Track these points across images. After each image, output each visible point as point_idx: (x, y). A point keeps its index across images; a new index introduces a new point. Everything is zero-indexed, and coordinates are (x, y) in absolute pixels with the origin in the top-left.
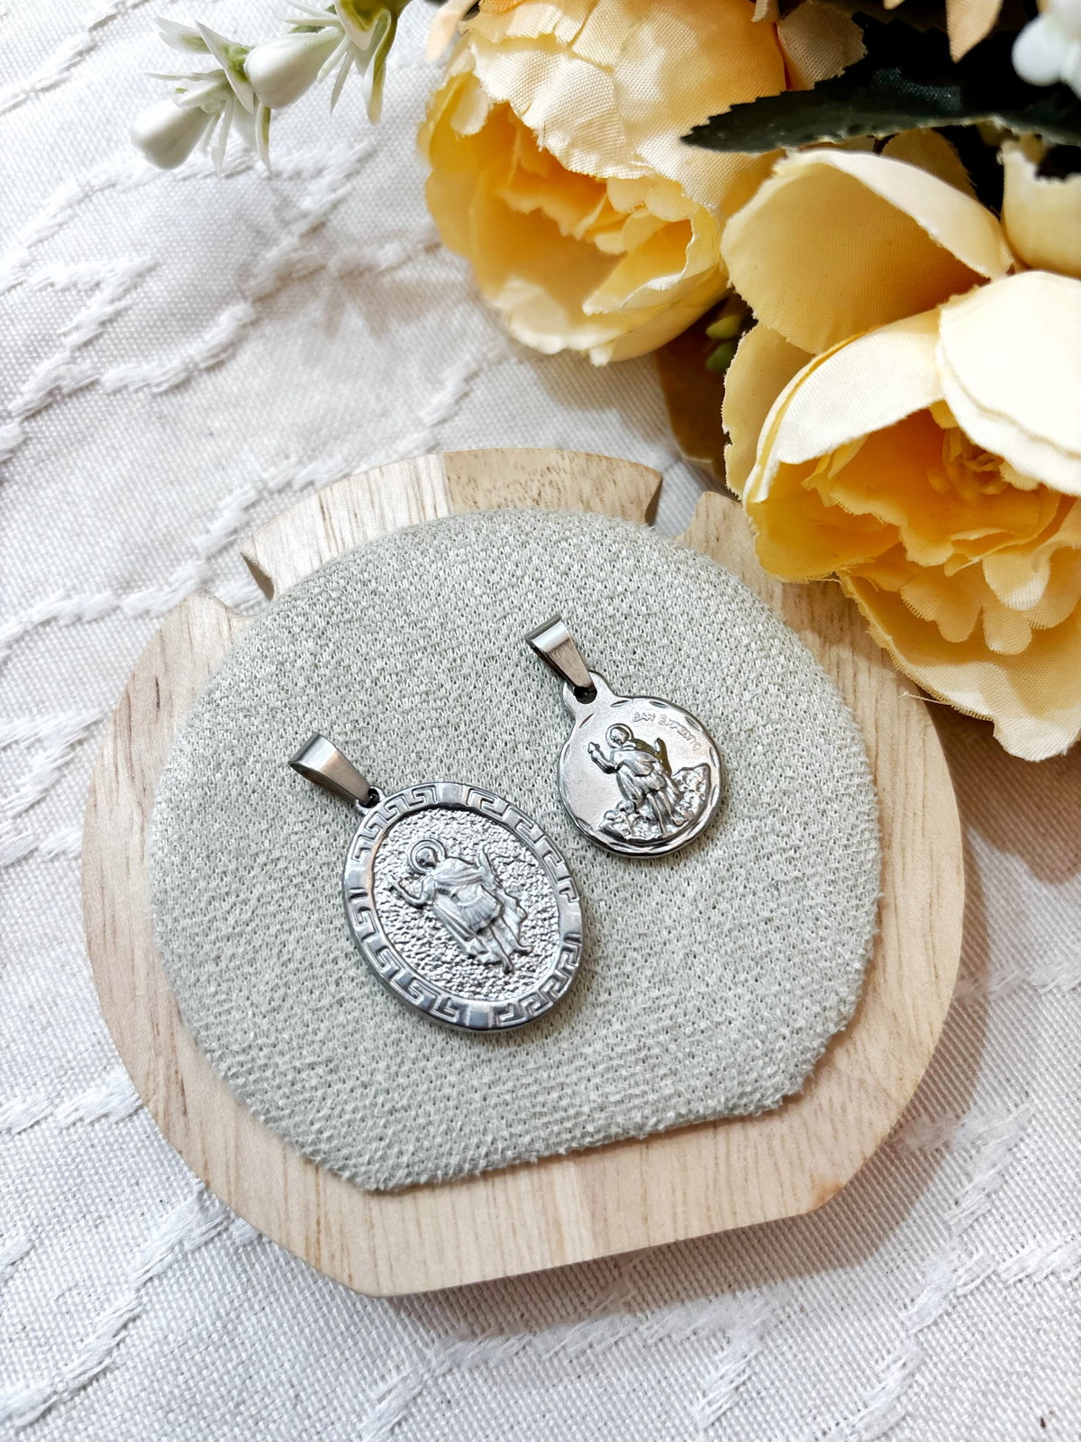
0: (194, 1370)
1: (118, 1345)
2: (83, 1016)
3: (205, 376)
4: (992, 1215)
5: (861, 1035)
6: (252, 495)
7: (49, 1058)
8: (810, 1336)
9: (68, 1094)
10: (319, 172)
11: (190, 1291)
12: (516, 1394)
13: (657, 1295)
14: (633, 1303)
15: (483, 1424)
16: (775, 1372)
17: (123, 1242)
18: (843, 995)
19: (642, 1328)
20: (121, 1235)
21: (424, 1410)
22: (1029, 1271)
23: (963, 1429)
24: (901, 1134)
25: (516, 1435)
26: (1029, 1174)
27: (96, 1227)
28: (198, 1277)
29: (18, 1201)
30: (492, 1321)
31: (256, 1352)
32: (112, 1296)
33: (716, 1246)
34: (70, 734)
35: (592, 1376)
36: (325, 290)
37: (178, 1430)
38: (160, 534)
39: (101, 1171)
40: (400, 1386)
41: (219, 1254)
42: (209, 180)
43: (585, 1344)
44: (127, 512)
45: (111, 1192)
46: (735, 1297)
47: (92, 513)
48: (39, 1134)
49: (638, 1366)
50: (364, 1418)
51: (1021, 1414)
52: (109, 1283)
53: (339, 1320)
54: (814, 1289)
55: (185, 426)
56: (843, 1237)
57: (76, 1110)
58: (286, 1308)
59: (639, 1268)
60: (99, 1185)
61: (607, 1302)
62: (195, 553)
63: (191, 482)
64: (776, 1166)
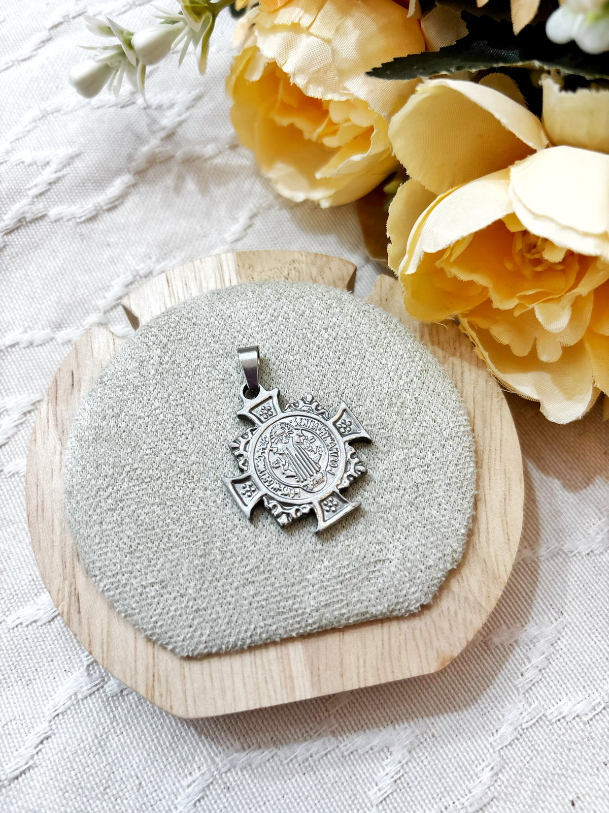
0: (81, 767)
1: (37, 753)
2: (24, 565)
3: (106, 214)
4: (542, 682)
5: (465, 571)
6: (130, 278)
8: (438, 751)
9: (14, 609)
10: (172, 106)
11: (80, 722)
12: (268, 784)
13: (350, 727)
14: (336, 732)
15: (248, 801)
16: (418, 772)
17: (43, 694)
18: (455, 548)
19: (341, 746)
20: (41, 690)
21: (214, 793)
22: (564, 714)
23: (527, 807)
24: (491, 636)
25: (267, 808)
26: (563, 658)
27: (28, 685)
28: (85, 714)
30: (254, 741)
31: (117, 758)
32: (35, 725)
33: (384, 699)
34: (23, 407)
35: (311, 773)
36: (175, 169)
37: (70, 803)
38: (78, 299)
39: (31, 653)
40: (200, 778)
41: (97, 701)
42: (111, 109)
43: (307, 755)
44: (60, 286)
45: (37, 665)
46: (395, 728)
47: (41, 286)
49: (339, 767)
50: (179, 797)
51: (560, 798)
52: (34, 717)
53: (166, 740)
54: (440, 724)
55: (94, 240)
56: (457, 694)
57: (18, 618)
58: (135, 733)
59: (340, 711)
60: (30, 661)
61: (321, 731)
62: (97, 309)
63: (97, 271)
64: (417, 645)
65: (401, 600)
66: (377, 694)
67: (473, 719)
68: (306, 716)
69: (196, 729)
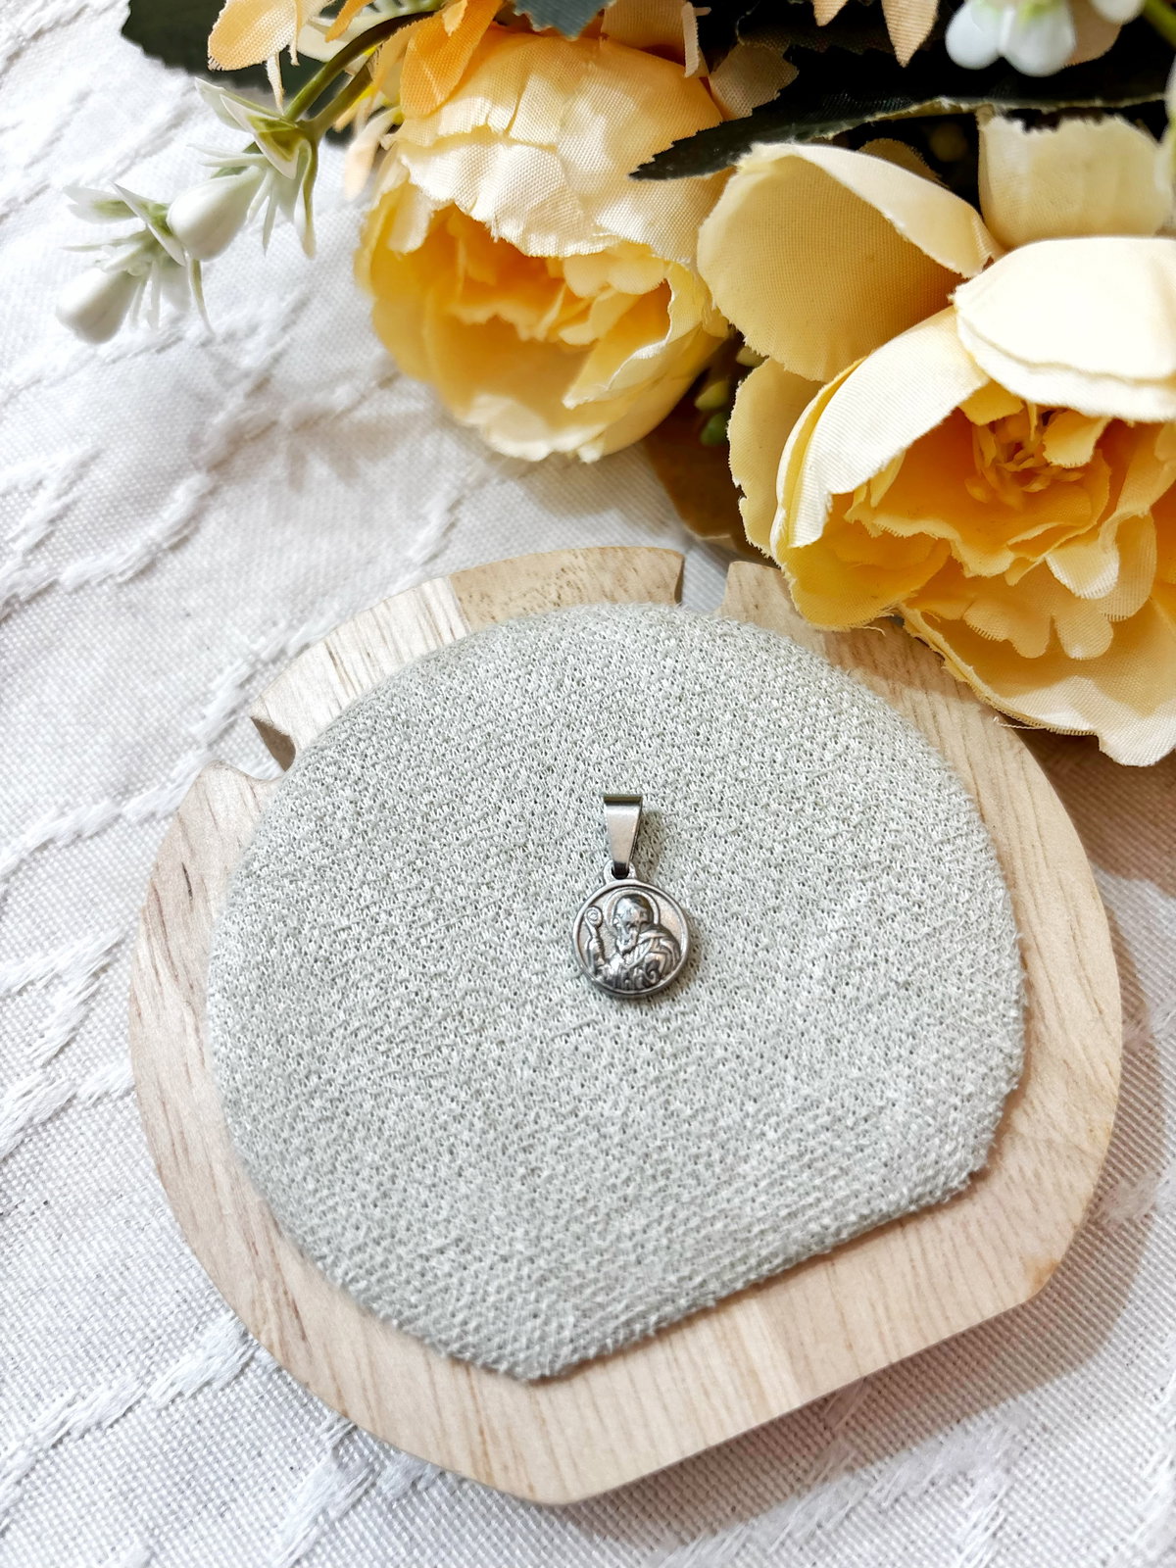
2: (160, 1275)
3: (171, 556)
5: (1034, 1091)
6: (245, 670)
7: (129, 1330)
8: (1062, 1456)
9: (159, 1369)
10: (253, 330)
13: (880, 1451)
14: (855, 1466)
16: (1032, 1506)
17: (257, 1526)
19: (872, 1492)
20: (252, 1518)
24: (1103, 1207)
27: (222, 1515)
28: (353, 1547)
29: (125, 1505)
33: (932, 1379)
34: (91, 962)
35: (828, 1559)
36: (283, 445)
38: (152, 730)
39: (214, 1449)
41: (370, 1515)
43: (811, 1525)
44: (111, 713)
45: (231, 1471)
46: (967, 1432)
47: (74, 721)
48: (134, 1422)
49: (878, 1535)
54: (1052, 1403)
55: (158, 612)
56: (1068, 1336)
57: (172, 1385)
59: (853, 1423)
60: (216, 1466)
61: (826, 1471)
62: (192, 742)
63: (175, 668)
64: (979, 1254)
65: (930, 1172)
66: (916, 1371)
67: (1112, 1378)
68: (791, 1449)
69: (578, 1524)
